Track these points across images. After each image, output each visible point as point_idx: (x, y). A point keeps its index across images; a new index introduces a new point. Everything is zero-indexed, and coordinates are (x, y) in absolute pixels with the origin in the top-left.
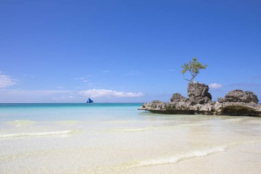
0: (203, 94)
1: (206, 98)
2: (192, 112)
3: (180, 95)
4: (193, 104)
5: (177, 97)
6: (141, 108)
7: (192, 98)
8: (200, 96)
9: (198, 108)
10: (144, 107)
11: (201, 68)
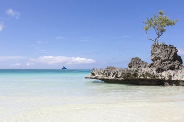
0: (171, 58)
1: (177, 63)
2: (160, 83)
3: (140, 60)
4: (160, 70)
5: (136, 62)
6: (89, 75)
7: (157, 63)
8: (168, 59)
9: (170, 76)
10: (93, 74)
11: (169, 24)
